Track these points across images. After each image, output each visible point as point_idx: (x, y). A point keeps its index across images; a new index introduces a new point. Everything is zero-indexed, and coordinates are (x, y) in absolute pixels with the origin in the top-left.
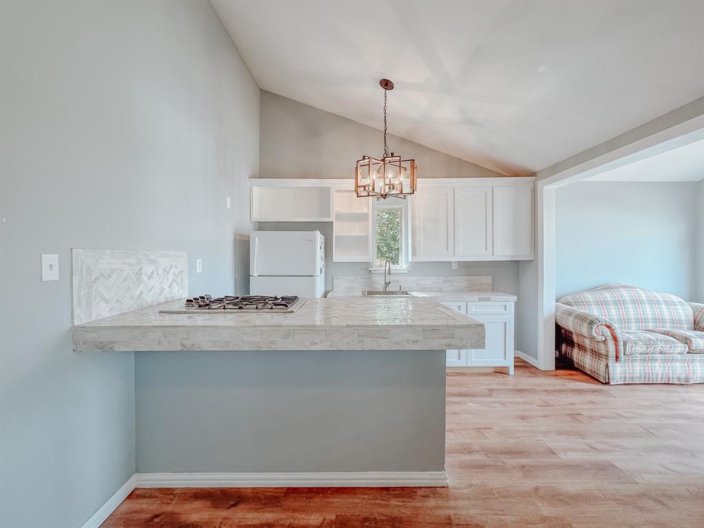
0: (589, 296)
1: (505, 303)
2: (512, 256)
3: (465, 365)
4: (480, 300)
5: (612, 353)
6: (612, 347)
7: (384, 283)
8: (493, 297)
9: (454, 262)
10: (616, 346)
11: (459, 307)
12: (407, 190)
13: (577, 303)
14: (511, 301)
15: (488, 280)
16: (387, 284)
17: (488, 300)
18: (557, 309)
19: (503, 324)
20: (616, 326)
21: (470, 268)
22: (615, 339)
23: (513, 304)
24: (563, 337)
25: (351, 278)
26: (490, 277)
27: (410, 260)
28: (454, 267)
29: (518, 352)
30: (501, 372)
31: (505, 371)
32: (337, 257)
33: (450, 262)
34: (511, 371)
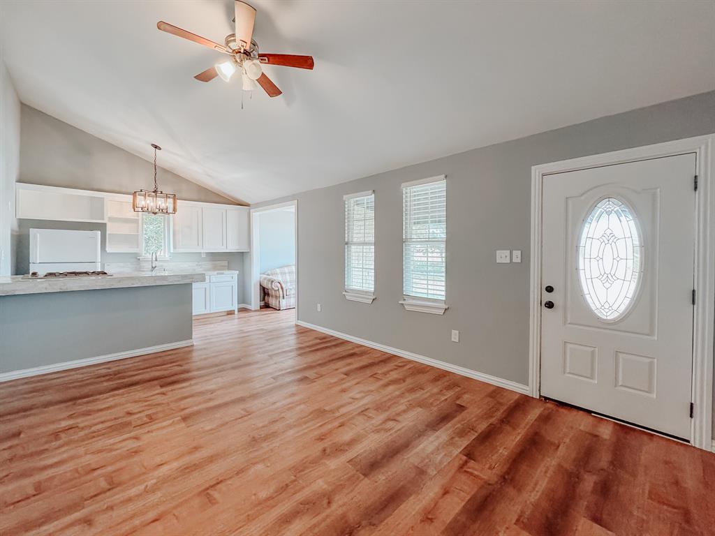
0: (278, 271)
2: (238, 249)
3: (209, 312)
5: (281, 295)
6: (281, 292)
7: (151, 267)
8: (226, 272)
9: (203, 253)
10: (283, 291)
12: (171, 210)
13: (272, 274)
14: (235, 274)
15: (226, 263)
16: (154, 268)
18: (260, 277)
20: (281, 283)
21: (214, 256)
22: (282, 288)
23: (236, 275)
24: (265, 293)
27: (172, 251)
28: (204, 256)
30: (230, 313)
31: (232, 312)
32: (109, 249)
33: (201, 253)
34: (236, 312)
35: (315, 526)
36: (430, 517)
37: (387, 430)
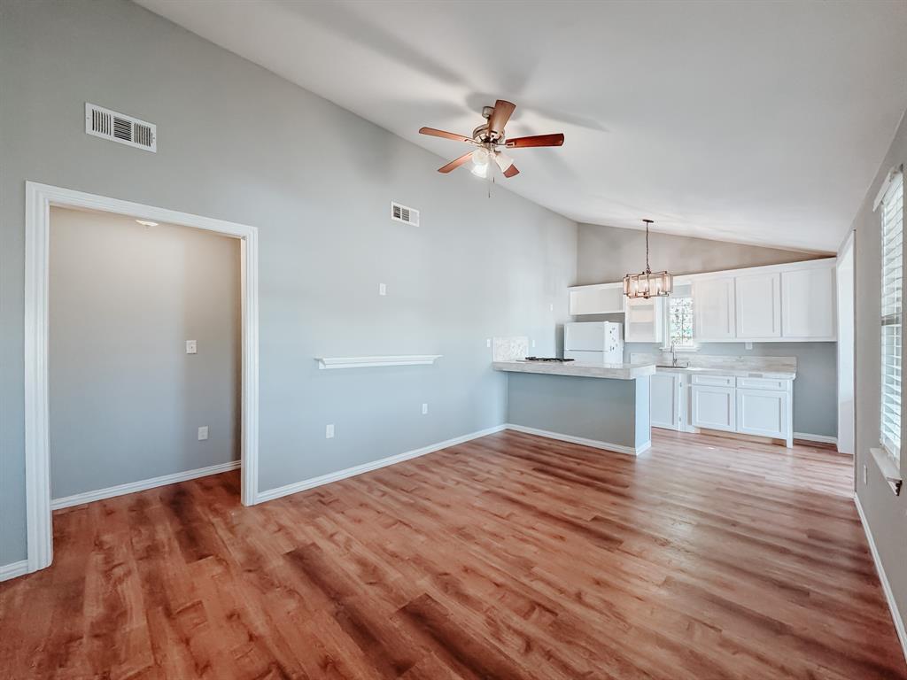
1: (778, 381)
2: (808, 338)
3: (735, 431)
4: (750, 376)
8: (765, 374)
9: (749, 343)
11: (728, 381)
15: (792, 360)
16: (675, 360)
17: (761, 376)
19: (778, 400)
21: (769, 348)
23: (791, 381)
25: (645, 355)
26: (795, 358)
28: (749, 347)
29: (797, 433)
30: (779, 443)
31: (783, 442)
33: (744, 343)
34: (790, 444)
35: (350, 578)
36: (329, 667)
37: (497, 635)
